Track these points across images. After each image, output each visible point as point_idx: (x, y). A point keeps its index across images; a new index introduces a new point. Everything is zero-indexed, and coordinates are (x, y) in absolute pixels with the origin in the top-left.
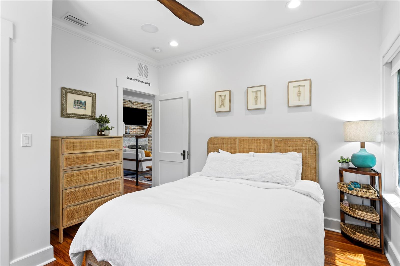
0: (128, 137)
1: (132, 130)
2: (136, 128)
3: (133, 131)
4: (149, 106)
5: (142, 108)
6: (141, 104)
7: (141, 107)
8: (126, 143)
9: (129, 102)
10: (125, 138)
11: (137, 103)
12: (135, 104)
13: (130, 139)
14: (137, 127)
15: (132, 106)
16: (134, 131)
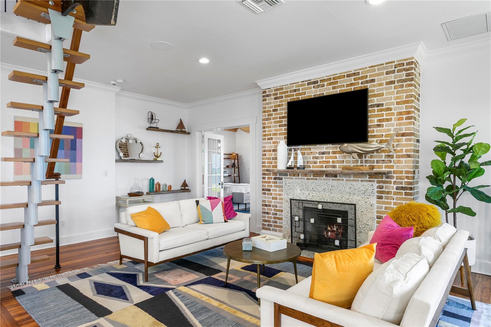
0: (306, 178)
1: (317, 158)
2: (329, 153)
3: (320, 162)
4: (385, 71)
5: (352, 88)
6: (348, 76)
7: (348, 86)
8: (299, 191)
9: (308, 84)
10: (298, 179)
11: (334, 79)
12: (325, 83)
13: (310, 181)
14: (333, 148)
15: (318, 93)
16: (324, 160)
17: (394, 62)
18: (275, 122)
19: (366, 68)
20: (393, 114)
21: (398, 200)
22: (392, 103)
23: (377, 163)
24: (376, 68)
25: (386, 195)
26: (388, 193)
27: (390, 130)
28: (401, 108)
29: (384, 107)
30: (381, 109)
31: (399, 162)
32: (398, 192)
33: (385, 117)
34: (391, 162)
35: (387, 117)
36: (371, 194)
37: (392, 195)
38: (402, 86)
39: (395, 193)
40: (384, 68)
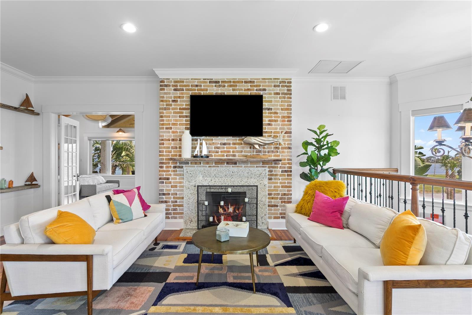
0: (208, 166)
1: (218, 148)
2: (229, 144)
3: (221, 151)
4: (273, 84)
5: (249, 93)
6: (246, 82)
7: (245, 90)
8: (201, 178)
9: (210, 82)
10: (200, 166)
11: (234, 82)
12: (226, 85)
13: (213, 169)
14: (233, 140)
15: (220, 92)
16: (225, 149)
17: (279, 79)
18: (174, 113)
19: (260, 79)
20: (279, 117)
21: (283, 180)
22: (278, 109)
23: (269, 153)
24: (267, 81)
25: (275, 177)
26: (276, 175)
27: (276, 129)
28: (284, 113)
29: (273, 111)
30: (271, 112)
31: (283, 152)
32: (282, 175)
33: (273, 119)
34: (278, 152)
35: (275, 119)
36: (264, 177)
37: (279, 177)
38: (284, 98)
39: (281, 175)
40: (272, 82)
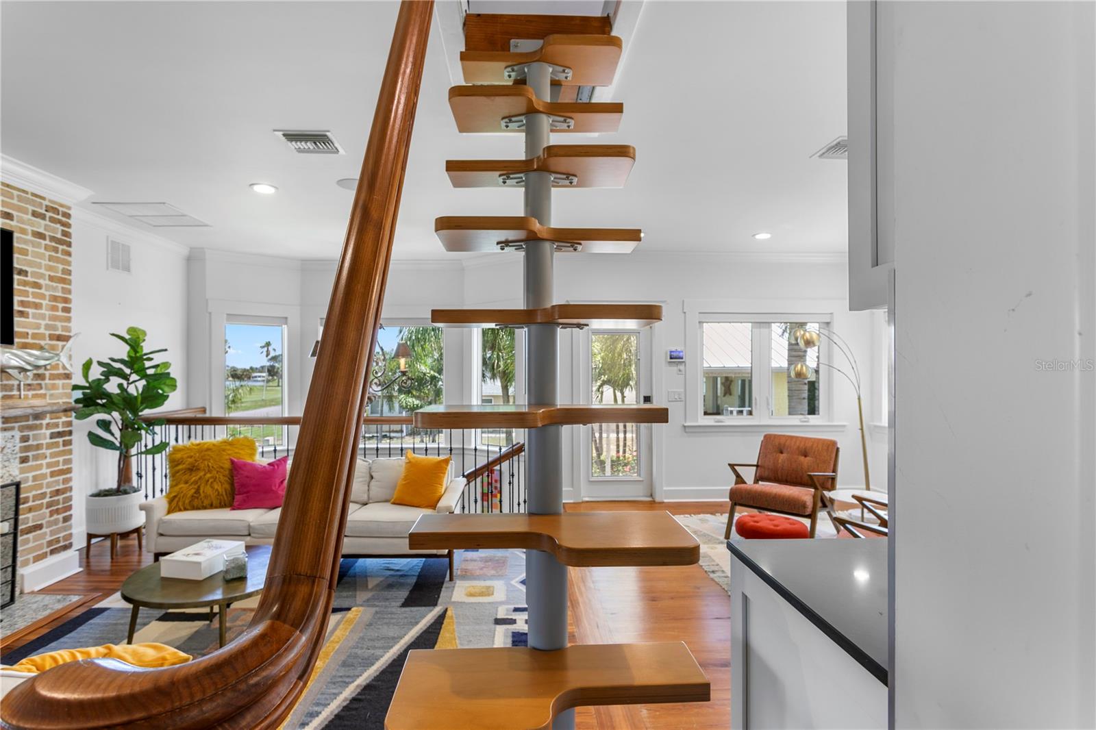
17: (44, 198)
20: (43, 297)
21: (53, 458)
22: (42, 276)
24: (15, 193)
25: (35, 453)
26: (38, 447)
27: (38, 326)
28: (55, 289)
29: (29, 279)
30: (25, 281)
31: (54, 387)
32: (52, 443)
33: (30, 299)
34: (41, 388)
35: (34, 300)
36: (10, 456)
37: (43, 451)
38: (56, 249)
39: (49, 446)
40: (27, 201)
